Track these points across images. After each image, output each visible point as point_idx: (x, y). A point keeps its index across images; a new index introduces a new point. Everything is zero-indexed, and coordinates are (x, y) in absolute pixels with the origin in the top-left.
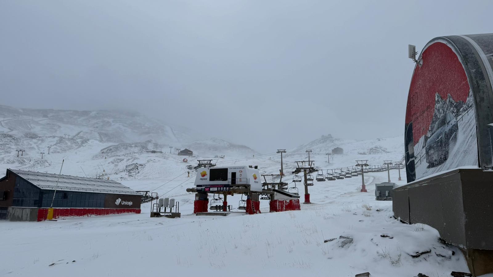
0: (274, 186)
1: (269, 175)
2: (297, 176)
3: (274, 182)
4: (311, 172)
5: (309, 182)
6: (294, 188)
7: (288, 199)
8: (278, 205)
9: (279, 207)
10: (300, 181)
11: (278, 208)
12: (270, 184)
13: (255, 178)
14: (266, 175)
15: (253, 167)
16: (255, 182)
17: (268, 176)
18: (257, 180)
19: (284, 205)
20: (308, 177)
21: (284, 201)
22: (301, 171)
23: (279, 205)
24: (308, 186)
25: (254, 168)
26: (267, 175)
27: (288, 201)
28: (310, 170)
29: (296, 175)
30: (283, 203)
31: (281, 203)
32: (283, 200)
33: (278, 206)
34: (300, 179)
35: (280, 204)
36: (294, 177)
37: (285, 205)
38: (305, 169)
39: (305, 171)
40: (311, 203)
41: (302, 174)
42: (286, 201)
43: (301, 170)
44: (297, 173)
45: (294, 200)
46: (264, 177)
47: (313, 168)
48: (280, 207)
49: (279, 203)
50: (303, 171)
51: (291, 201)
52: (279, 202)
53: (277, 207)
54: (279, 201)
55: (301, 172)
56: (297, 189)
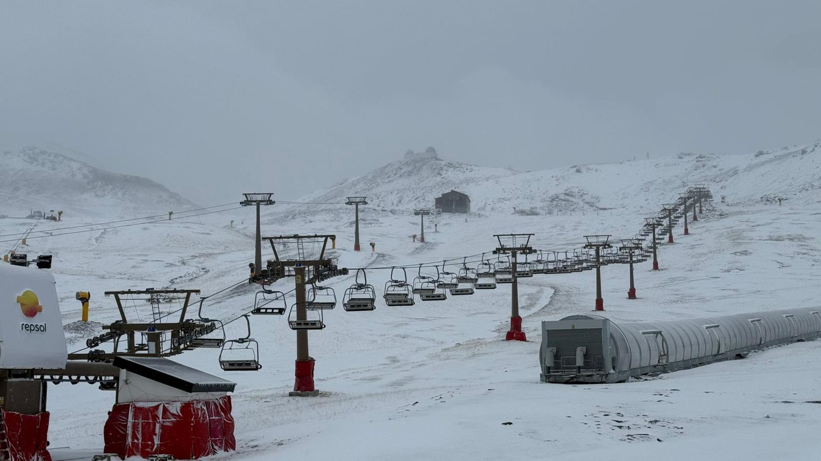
0: (155, 338)
1: (139, 292)
2: (270, 292)
3: (158, 322)
4: (320, 276)
5: (312, 315)
6: (242, 341)
7: (175, 399)
8: (130, 425)
9: (134, 436)
10: (281, 311)
11: (129, 440)
12: (141, 327)
13: (32, 311)
14: (123, 293)
15: (29, 259)
16: (26, 327)
17: (135, 296)
18: (37, 320)
19: (158, 426)
20: (309, 297)
21: (157, 407)
22: (287, 274)
23: (135, 426)
24: (309, 331)
25: (34, 266)
26: (130, 292)
27: (175, 408)
28: (317, 269)
29: (267, 288)
30: (155, 417)
31: (146, 417)
32: (156, 404)
33: (129, 431)
34: (280, 304)
35: (140, 421)
36: (260, 295)
37: (163, 427)
38: (300, 266)
39: (300, 272)
40: (316, 394)
41: (286, 286)
42: (165, 410)
43: (286, 268)
44: (269, 283)
45: (207, 404)
46: (118, 300)
47: (329, 260)
48: (140, 436)
49: (135, 417)
50: (294, 273)
51: (186, 407)
52: (138, 410)
53: (125, 437)
54: (135, 407)
55: (284, 276)
56: (252, 345)
